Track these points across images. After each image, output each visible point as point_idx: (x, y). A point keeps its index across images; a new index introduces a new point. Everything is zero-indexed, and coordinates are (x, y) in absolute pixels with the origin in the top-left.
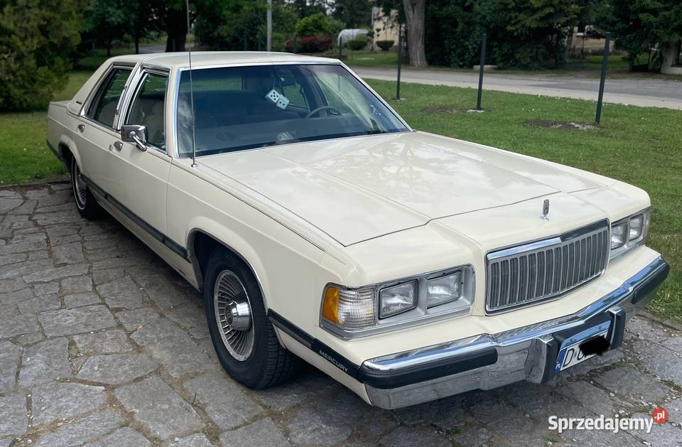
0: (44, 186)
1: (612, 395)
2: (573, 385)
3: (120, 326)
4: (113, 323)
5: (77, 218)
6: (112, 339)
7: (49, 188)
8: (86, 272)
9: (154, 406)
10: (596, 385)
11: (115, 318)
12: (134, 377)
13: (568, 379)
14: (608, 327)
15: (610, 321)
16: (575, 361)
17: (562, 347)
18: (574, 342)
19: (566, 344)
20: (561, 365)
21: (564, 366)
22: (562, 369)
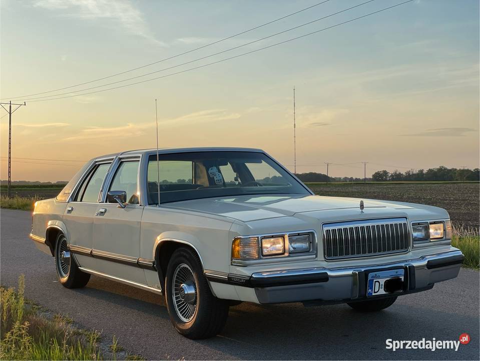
14: (403, 274)
15: (403, 270)
16: (382, 292)
17: (370, 278)
18: (379, 277)
19: (373, 277)
20: (372, 291)
21: (375, 292)
22: (373, 294)
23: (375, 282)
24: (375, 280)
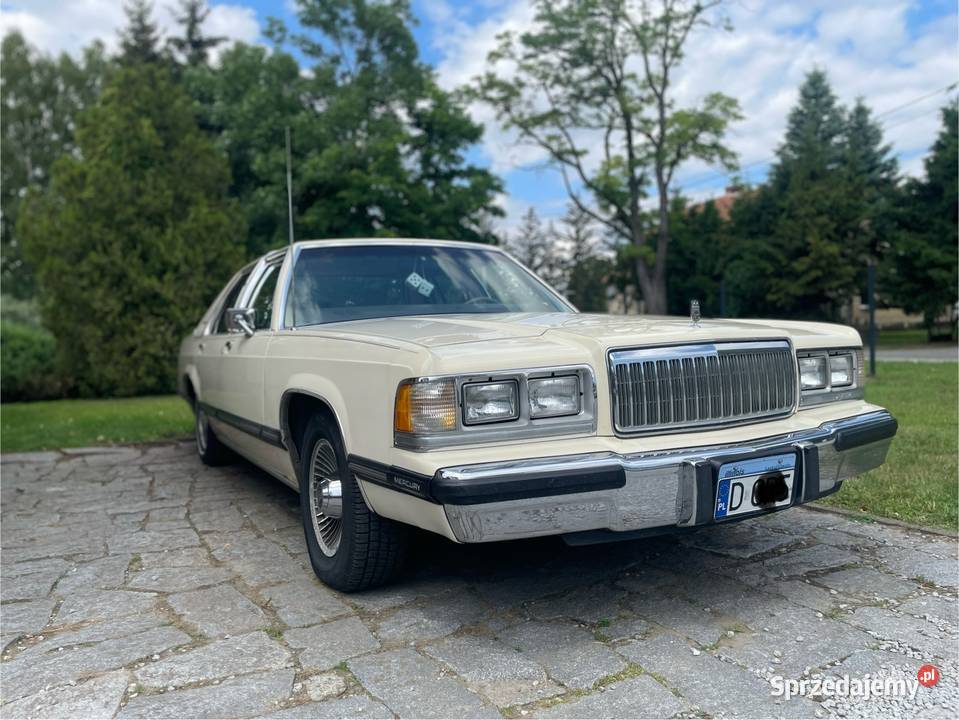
0: (170, 444)
1: (834, 592)
2: (781, 584)
3: (204, 545)
4: (197, 542)
5: (197, 465)
6: (188, 556)
7: (177, 445)
8: (184, 504)
9: (213, 608)
10: (813, 583)
11: (201, 539)
12: (200, 585)
13: (776, 579)
14: (794, 464)
15: (794, 455)
16: (748, 506)
17: (721, 477)
18: (741, 474)
19: (729, 474)
20: (726, 507)
21: (732, 509)
22: (729, 513)
23: (734, 485)
24: (732, 482)
